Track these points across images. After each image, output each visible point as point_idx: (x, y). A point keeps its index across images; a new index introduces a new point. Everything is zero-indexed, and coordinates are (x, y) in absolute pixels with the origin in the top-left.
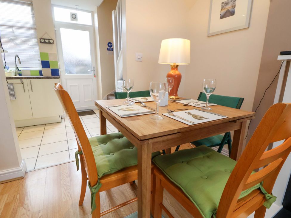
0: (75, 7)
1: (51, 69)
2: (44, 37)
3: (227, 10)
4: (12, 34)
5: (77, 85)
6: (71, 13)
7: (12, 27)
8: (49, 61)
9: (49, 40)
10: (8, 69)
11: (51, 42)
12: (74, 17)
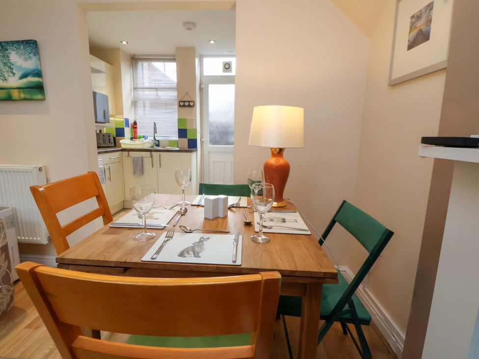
0: (229, 53)
1: (189, 140)
2: (184, 100)
3: (419, 30)
4: (155, 97)
5: (222, 161)
6: (224, 62)
7: (157, 89)
8: (186, 130)
9: (189, 102)
10: (145, 139)
11: (191, 105)
12: (227, 67)
